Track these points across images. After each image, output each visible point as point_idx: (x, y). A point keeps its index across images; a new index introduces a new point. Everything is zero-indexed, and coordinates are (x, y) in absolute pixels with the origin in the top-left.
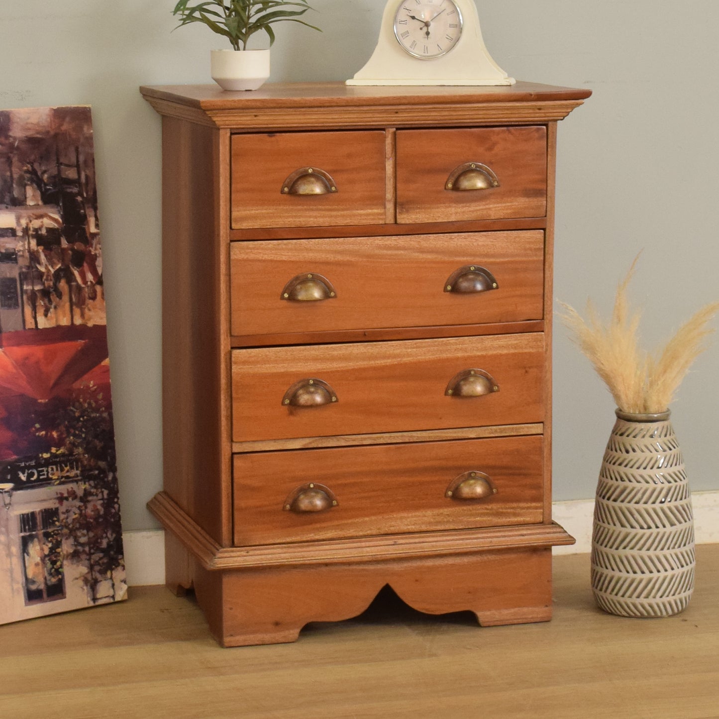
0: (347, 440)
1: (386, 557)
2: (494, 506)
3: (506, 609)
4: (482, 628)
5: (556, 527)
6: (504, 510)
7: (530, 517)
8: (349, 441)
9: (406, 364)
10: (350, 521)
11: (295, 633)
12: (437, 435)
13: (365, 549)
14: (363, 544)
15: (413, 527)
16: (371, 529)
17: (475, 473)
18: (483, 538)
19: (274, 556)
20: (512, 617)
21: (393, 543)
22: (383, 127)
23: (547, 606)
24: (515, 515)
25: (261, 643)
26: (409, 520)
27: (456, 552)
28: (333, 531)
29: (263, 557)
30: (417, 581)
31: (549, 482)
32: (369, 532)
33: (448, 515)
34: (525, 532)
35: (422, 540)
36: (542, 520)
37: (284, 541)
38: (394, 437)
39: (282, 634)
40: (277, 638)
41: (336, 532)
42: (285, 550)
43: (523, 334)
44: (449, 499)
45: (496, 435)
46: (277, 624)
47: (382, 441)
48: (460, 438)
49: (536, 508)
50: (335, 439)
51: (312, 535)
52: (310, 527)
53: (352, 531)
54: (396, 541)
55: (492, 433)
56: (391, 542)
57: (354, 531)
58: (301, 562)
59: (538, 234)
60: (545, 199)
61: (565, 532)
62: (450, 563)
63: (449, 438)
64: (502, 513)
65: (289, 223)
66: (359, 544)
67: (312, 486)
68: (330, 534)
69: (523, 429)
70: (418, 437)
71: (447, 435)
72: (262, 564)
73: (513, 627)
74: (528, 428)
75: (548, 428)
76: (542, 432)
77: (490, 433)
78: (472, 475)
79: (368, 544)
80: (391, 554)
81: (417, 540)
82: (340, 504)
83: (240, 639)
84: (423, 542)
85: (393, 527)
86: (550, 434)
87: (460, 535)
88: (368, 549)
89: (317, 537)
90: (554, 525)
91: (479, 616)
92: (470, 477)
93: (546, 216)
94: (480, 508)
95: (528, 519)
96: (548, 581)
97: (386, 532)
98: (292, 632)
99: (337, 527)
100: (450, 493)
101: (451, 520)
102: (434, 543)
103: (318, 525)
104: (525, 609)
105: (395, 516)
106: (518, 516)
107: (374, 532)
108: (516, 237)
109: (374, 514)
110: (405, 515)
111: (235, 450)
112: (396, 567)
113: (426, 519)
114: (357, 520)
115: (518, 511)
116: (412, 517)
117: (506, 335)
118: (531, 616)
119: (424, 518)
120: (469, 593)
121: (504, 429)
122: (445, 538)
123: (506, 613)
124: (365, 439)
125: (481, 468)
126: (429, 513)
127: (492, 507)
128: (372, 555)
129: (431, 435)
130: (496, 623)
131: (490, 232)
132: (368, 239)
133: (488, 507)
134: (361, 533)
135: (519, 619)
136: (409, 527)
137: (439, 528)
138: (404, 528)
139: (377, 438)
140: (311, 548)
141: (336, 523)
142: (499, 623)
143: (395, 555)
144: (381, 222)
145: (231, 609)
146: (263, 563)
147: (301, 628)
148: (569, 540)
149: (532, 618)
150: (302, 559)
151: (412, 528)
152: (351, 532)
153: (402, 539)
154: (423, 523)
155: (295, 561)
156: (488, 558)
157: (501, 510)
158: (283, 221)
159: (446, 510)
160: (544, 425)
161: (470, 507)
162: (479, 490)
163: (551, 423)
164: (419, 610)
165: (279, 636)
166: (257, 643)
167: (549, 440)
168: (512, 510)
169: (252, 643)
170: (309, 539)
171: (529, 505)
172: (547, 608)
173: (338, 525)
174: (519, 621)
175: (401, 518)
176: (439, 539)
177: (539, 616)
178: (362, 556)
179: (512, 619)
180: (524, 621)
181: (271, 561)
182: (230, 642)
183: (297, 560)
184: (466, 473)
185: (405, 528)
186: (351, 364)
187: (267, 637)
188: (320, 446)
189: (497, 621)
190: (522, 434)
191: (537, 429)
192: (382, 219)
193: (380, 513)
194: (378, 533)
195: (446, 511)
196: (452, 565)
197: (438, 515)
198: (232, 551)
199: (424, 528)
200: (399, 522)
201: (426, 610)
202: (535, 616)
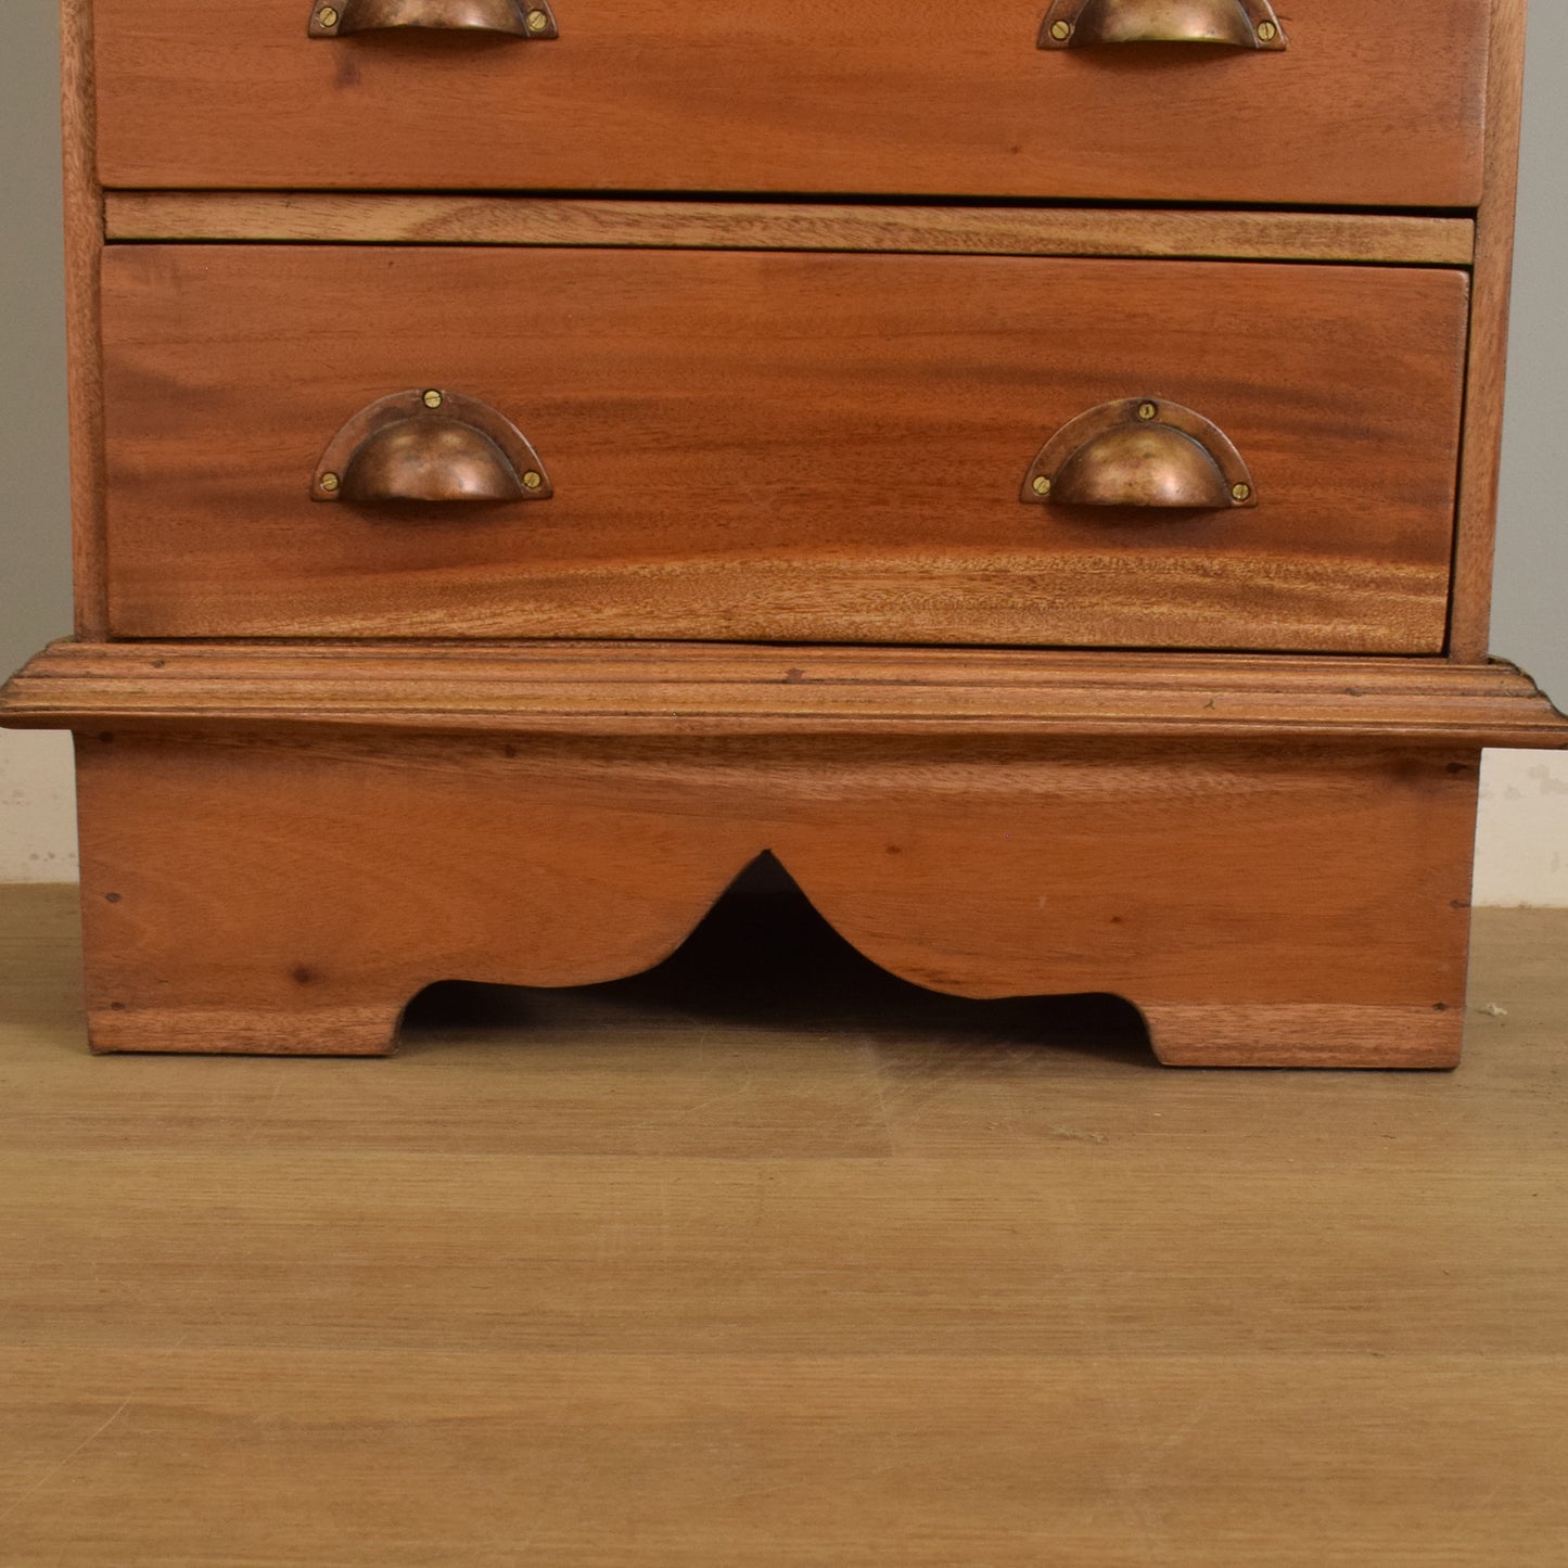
0: (603, 217)
1: (741, 725)
2: (1238, 565)
3: (1269, 1002)
4: (1161, 1073)
5: (1500, 673)
6: (1279, 584)
7: (1390, 626)
8: (613, 224)
10: (600, 570)
11: (378, 1019)
12: (1003, 227)
13: (655, 691)
14: (655, 671)
15: (877, 619)
16: (692, 613)
17: (1155, 405)
18: (1180, 686)
19: (263, 686)
20: (1294, 1039)
21: (784, 676)
23: (1440, 1007)
24: (1326, 608)
25: (240, 1048)
26: (859, 585)
27: (1050, 730)
28: (530, 606)
29: (216, 686)
30: (893, 850)
31: (1486, 480)
32: (682, 624)
33: (1031, 579)
34: (1362, 680)
35: (908, 673)
36: (1440, 643)
37: (316, 630)
38: (812, 222)
39: (327, 1018)
40: (304, 1035)
41: (539, 609)
42: (317, 669)
44: (1038, 511)
45: (1266, 253)
46: (303, 976)
47: (756, 236)
49: (1420, 588)
50: (550, 209)
51: (439, 614)
52: (431, 578)
53: (609, 612)
54: (799, 667)
55: (1248, 241)
56: (773, 671)
57: (616, 616)
58: (369, 717)
61: (1543, 695)
62: (1036, 789)
63: (1053, 248)
64: (1269, 593)
66: (638, 670)
67: (433, 400)
68: (512, 619)
69: (1384, 233)
70: (916, 230)
71: (1044, 232)
72: (202, 710)
73: (1293, 1078)
74: (1406, 231)
75: (1497, 241)
76: (1468, 259)
77: (1238, 241)
78: (1143, 414)
79: (673, 671)
80: (767, 715)
81: (888, 673)
82: (558, 491)
83: (151, 1023)
84: (915, 682)
85: (791, 609)
86: (1500, 269)
87: (1079, 665)
88: (671, 690)
89: (457, 627)
90: (1494, 667)
91: (1152, 1021)
92: (1130, 423)
94: (1170, 563)
95: (1379, 633)
96: (1455, 904)
97: (758, 633)
98: (365, 1013)
99: (542, 590)
100: (1041, 485)
101: (1044, 604)
102: (962, 689)
103: (464, 576)
104: (1349, 1013)
105: (795, 564)
106: (1339, 615)
107: (708, 628)
109: (709, 550)
110: (842, 562)
111: (117, 228)
112: (808, 784)
113: (931, 587)
114: (632, 568)
115: (1339, 591)
116: (873, 573)
118: (1371, 1043)
119: (925, 585)
120: (1116, 920)
121: (1300, 228)
122: (1011, 674)
123: (1269, 1021)
124: (684, 221)
125: (1184, 390)
126: (948, 563)
127: (1223, 569)
128: (678, 715)
129: (974, 226)
130: (1225, 1058)
133: (1207, 563)
134: (649, 628)
135: (1322, 1049)
136: (858, 618)
137: (988, 632)
138: (839, 622)
139: (738, 220)
140: (429, 670)
141: (538, 571)
142: (1235, 1058)
143: (781, 720)
145: (113, 898)
146: (208, 709)
147: (404, 1003)
148: (1551, 728)
149: (1376, 1050)
150: (374, 705)
151: (871, 622)
152: (608, 617)
153: (824, 660)
154: (920, 607)
155: (347, 711)
156: (1203, 785)
157: (1264, 582)
159: (1021, 558)
160: (1476, 227)
161: (1130, 558)
162: (1170, 482)
163: (1511, 220)
164: (897, 973)
165: (315, 1026)
166: (222, 1044)
167: (1497, 297)
168: (1312, 586)
169: (205, 1046)
170: (422, 630)
171: (1389, 570)
172: (1440, 1015)
173: (548, 583)
174: (1324, 1055)
175: (825, 576)
176: (984, 674)
177: (1406, 1045)
178: (635, 714)
179: (1287, 1048)
180: (1344, 1058)
181: (246, 704)
182: (115, 1030)
183: (352, 705)
184: (1114, 403)
185: (843, 621)
187: (267, 1027)
188: (485, 235)
189: (1228, 1048)
190: (1380, 256)
191: (1444, 239)
193: (730, 547)
194: (724, 635)
195: (1018, 562)
196: (1049, 799)
197: (987, 579)
198: (101, 657)
199: (924, 625)
200: (813, 590)
201: (932, 975)
202: (1388, 1041)
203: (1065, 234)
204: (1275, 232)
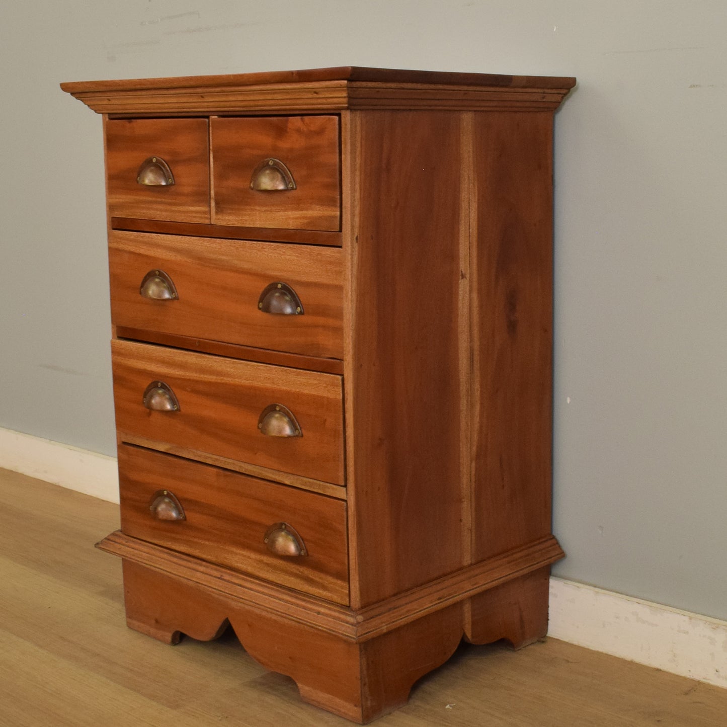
0: (194, 454)
2: (306, 571)
3: (321, 691)
6: (314, 578)
7: (337, 596)
8: (196, 455)
9: (226, 384)
10: (195, 540)
11: (169, 636)
14: (200, 568)
16: (210, 555)
17: (285, 525)
20: (327, 704)
21: (219, 576)
22: (206, 114)
23: (356, 706)
24: (324, 587)
25: (149, 634)
26: (237, 556)
28: (184, 546)
33: (268, 564)
36: (348, 603)
39: (161, 633)
40: (158, 635)
41: (186, 547)
42: (149, 550)
43: (322, 374)
45: (306, 488)
46: (157, 621)
48: (278, 481)
49: (342, 587)
51: (170, 543)
52: (169, 534)
53: (198, 551)
54: (223, 575)
56: (218, 574)
59: (337, 252)
60: (338, 209)
63: (269, 479)
64: (312, 580)
65: (144, 215)
67: (165, 493)
68: (182, 548)
69: (329, 488)
70: (245, 469)
74: (333, 489)
75: (351, 495)
76: (346, 499)
77: (301, 484)
78: (283, 526)
82: (187, 520)
83: (135, 624)
91: (299, 687)
92: (281, 528)
93: (341, 231)
94: (293, 567)
96: (356, 678)
98: (167, 633)
99: (188, 543)
100: (267, 540)
101: (270, 571)
103: (174, 535)
104: (338, 700)
105: (227, 548)
106: (326, 590)
108: (318, 254)
109: (212, 541)
110: (234, 550)
114: (200, 541)
115: (326, 583)
116: (240, 554)
117: (307, 371)
118: (343, 711)
119: (249, 560)
120: (290, 658)
123: (322, 697)
124: (207, 457)
126: (252, 555)
127: (303, 570)
131: (295, 245)
132: (199, 240)
133: (300, 569)
135: (333, 708)
137: (261, 575)
141: (186, 537)
142: (315, 704)
144: (207, 222)
147: (172, 634)
149: (344, 713)
153: (229, 574)
154: (248, 565)
157: (311, 577)
158: (140, 212)
159: (265, 558)
160: (347, 490)
165: (159, 633)
168: (321, 580)
169: (144, 632)
171: (335, 581)
172: (356, 708)
173: (187, 541)
174: (334, 710)
175: (232, 552)
179: (327, 706)
180: (338, 713)
182: (130, 623)
184: (278, 522)
186: (187, 374)
187: (152, 631)
189: (315, 700)
190: (329, 494)
191: (341, 493)
192: (207, 218)
197: (260, 561)
198: (119, 537)
199: (250, 570)
202: (346, 711)
203: (270, 475)
204: (308, 483)
